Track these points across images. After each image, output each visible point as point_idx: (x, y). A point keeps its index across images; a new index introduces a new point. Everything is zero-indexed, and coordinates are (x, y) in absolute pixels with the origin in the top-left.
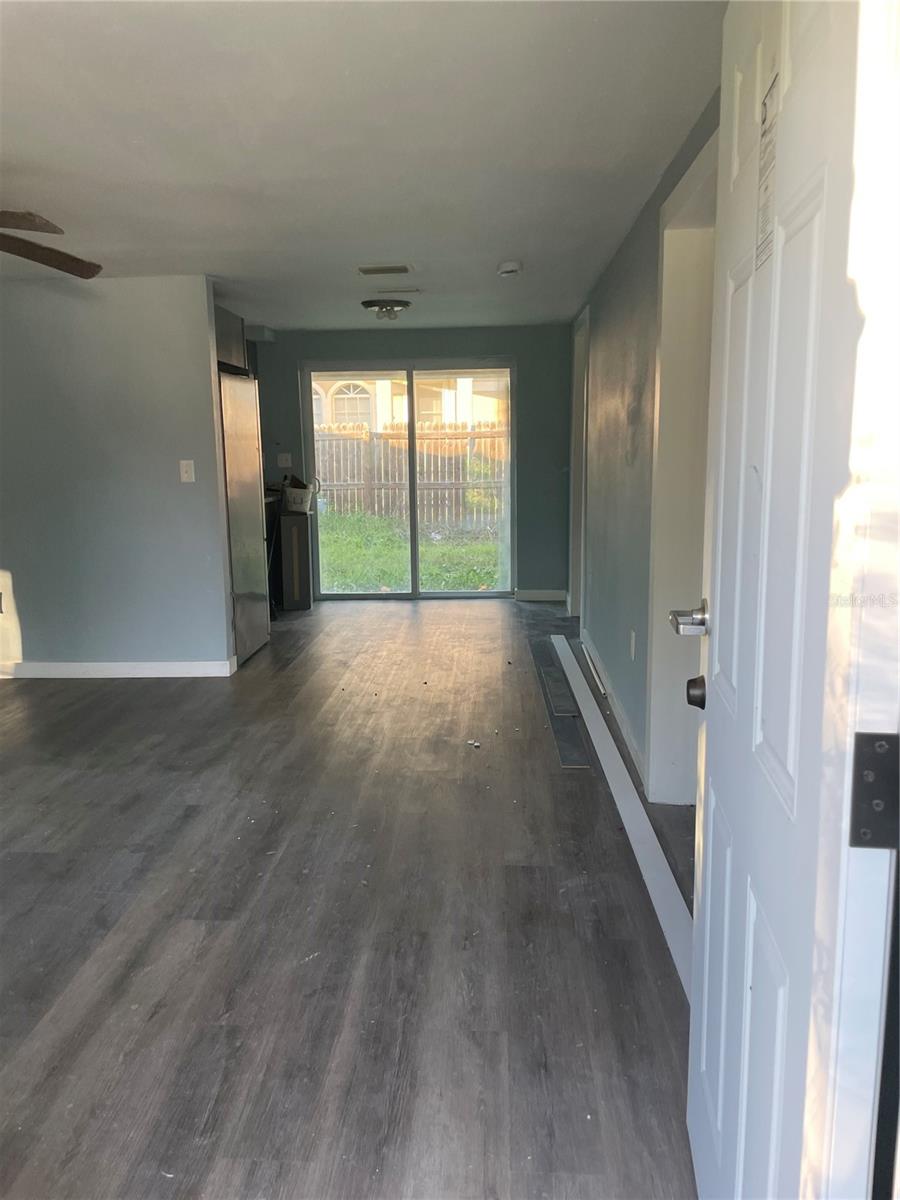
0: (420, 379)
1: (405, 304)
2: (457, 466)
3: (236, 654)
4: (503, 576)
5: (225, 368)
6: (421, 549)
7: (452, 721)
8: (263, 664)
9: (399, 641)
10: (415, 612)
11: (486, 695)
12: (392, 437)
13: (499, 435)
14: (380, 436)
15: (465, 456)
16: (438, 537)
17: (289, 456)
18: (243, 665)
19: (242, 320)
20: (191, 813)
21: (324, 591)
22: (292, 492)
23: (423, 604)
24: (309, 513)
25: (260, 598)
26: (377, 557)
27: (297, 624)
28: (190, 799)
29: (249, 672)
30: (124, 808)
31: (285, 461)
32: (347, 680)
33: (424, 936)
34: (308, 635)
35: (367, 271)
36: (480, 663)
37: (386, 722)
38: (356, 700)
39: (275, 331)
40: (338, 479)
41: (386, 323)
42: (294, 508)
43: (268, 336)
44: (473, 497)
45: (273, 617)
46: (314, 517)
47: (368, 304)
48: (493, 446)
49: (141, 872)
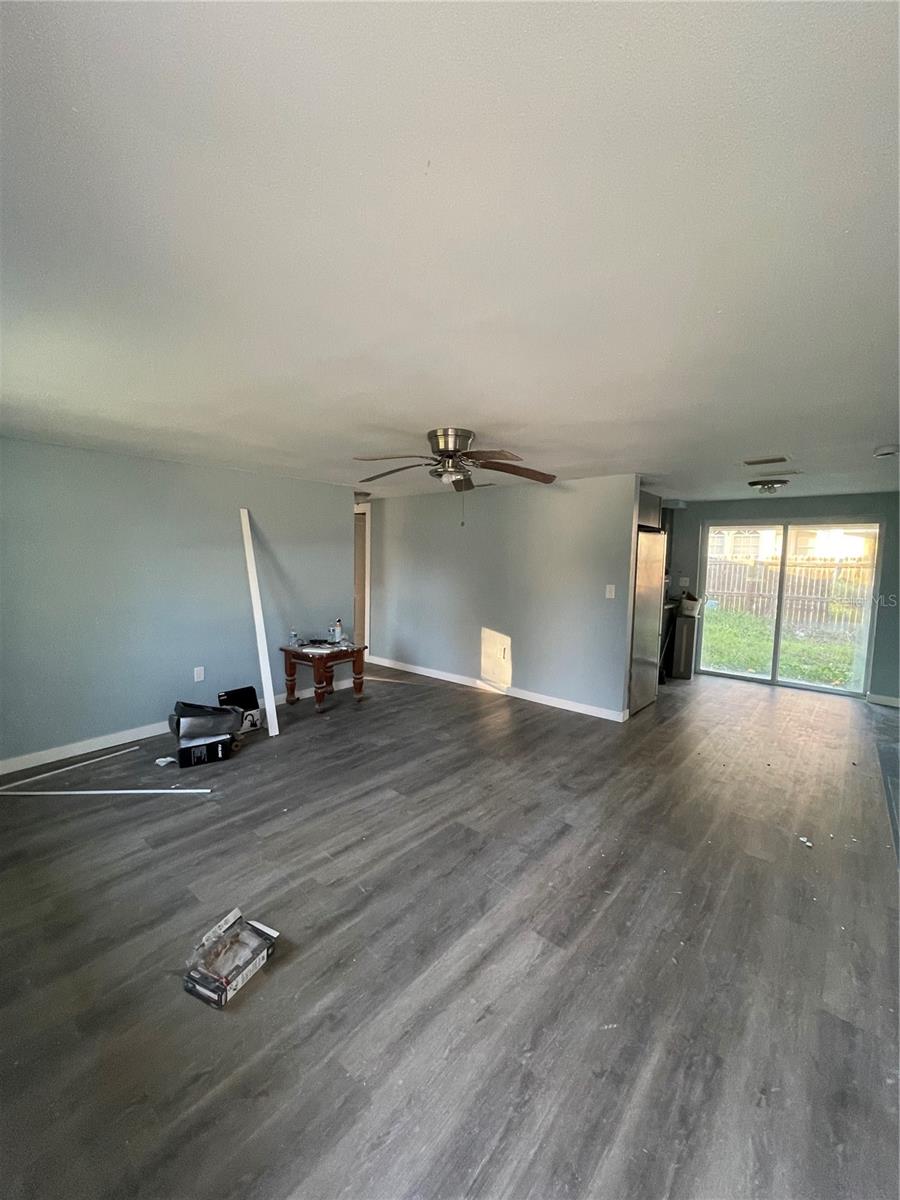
0: (792, 531)
1: (783, 482)
2: (823, 588)
3: (629, 707)
4: (857, 676)
5: (642, 528)
6: (783, 643)
7: (787, 811)
8: (647, 717)
9: (753, 719)
10: (772, 696)
11: (826, 793)
12: (771, 564)
13: (864, 566)
14: (762, 564)
15: (830, 581)
16: (802, 634)
17: (687, 579)
18: (633, 715)
19: (660, 498)
20: (565, 830)
21: (702, 668)
22: (687, 603)
23: (779, 690)
24: (697, 616)
25: (653, 664)
26: (749, 645)
27: (678, 689)
28: (570, 817)
29: (636, 721)
30: (528, 810)
31: (685, 582)
32: (704, 746)
33: (718, 1062)
34: (684, 700)
35: (750, 463)
36: (823, 757)
37: (727, 795)
38: (707, 765)
39: (687, 502)
40: (728, 589)
41: (767, 495)
42: (687, 613)
43: (682, 505)
44: (835, 609)
45: (661, 681)
46: (701, 621)
47: (752, 484)
48: (858, 575)
49: (520, 870)
